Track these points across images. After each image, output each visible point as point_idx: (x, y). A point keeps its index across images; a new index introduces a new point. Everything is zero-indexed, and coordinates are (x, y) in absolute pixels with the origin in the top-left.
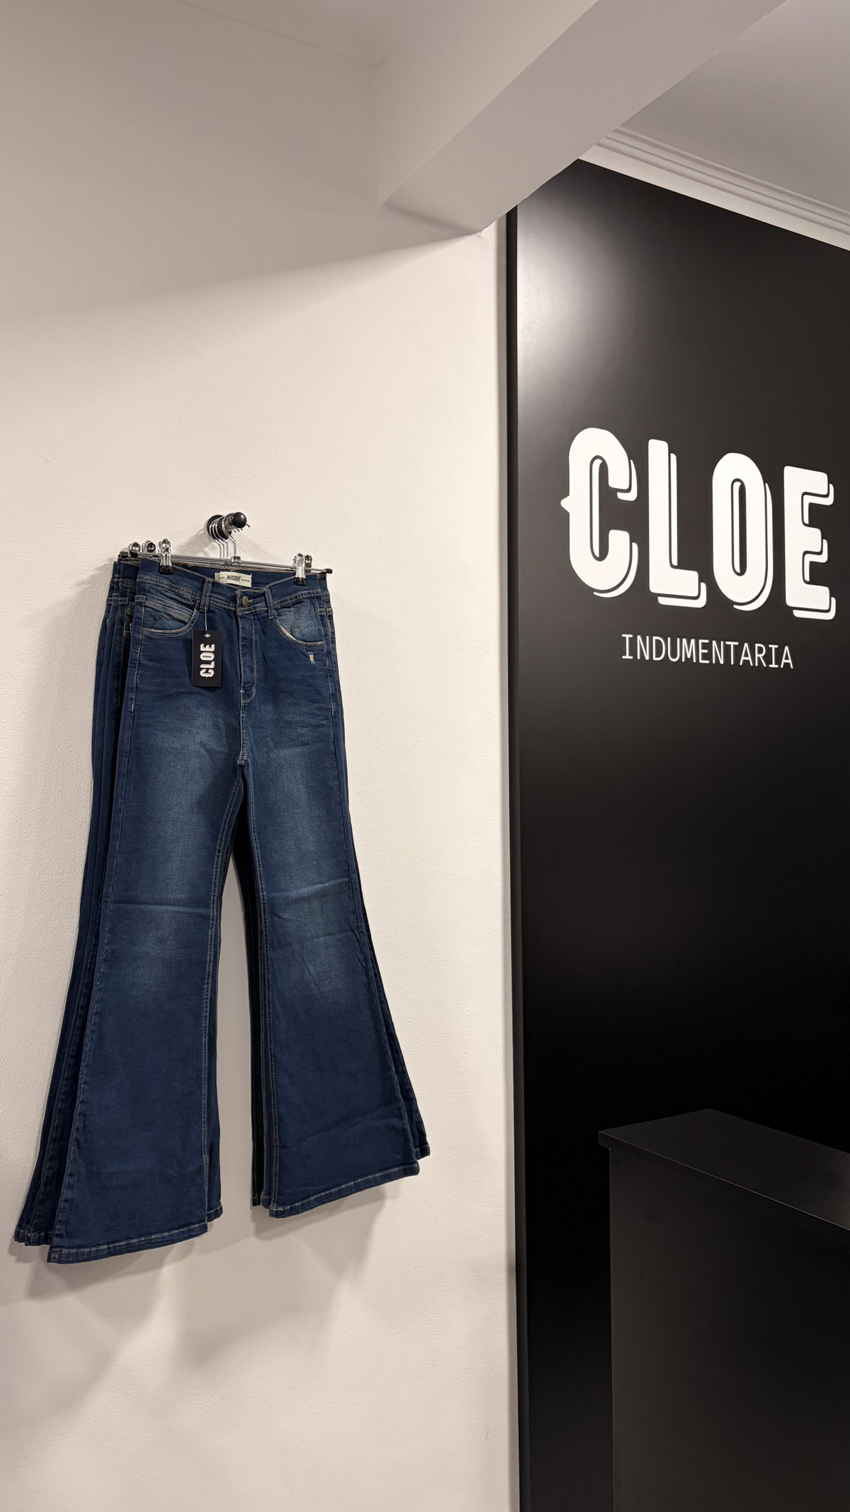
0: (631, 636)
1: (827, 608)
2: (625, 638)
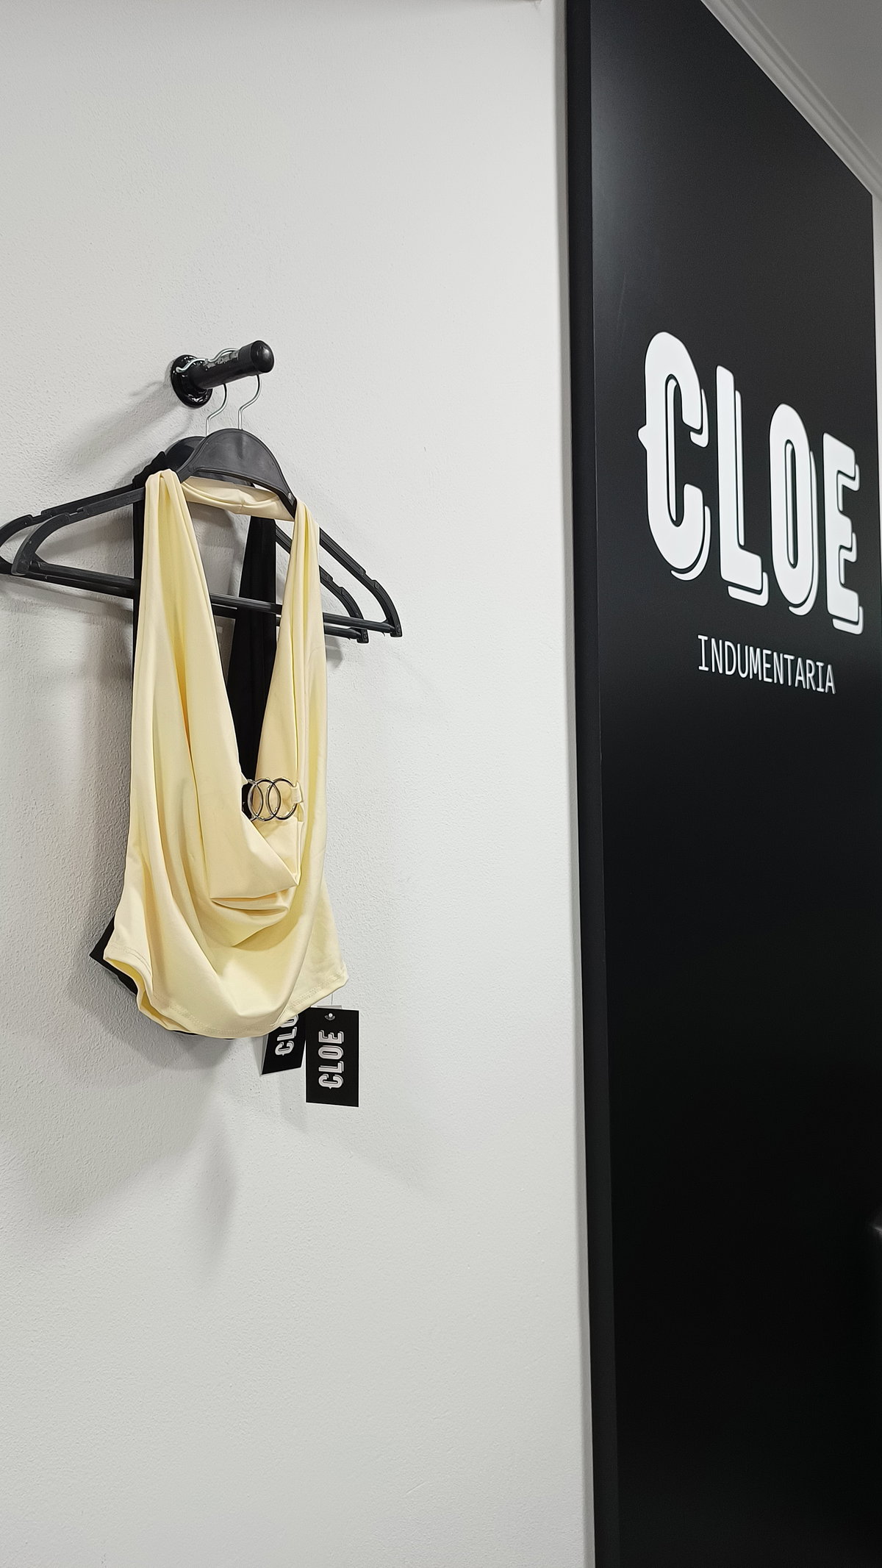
0: (706, 638)
1: (856, 620)
2: (701, 640)
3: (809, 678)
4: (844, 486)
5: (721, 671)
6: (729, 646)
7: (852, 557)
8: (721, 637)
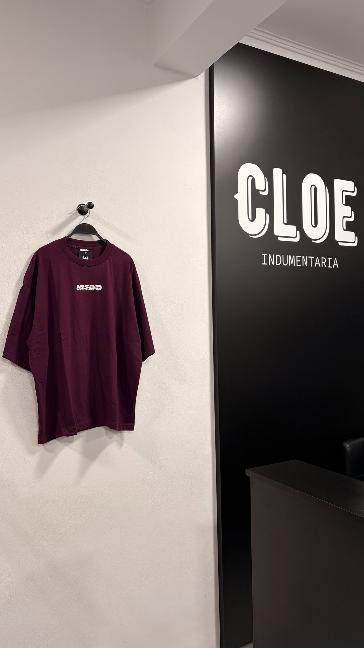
0: (266, 255)
1: (354, 241)
2: (263, 255)
3: (323, 263)
4: (347, 196)
5: (273, 264)
6: (278, 256)
7: (352, 219)
8: (273, 253)
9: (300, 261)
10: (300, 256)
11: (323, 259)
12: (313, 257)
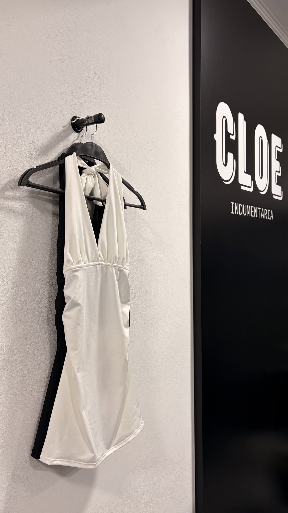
0: (233, 203)
1: (280, 195)
2: (232, 204)
3: (265, 215)
4: (278, 151)
5: (238, 214)
6: (241, 206)
7: (280, 174)
8: (238, 202)
9: (253, 211)
10: (253, 207)
11: (266, 211)
12: (260, 208)
